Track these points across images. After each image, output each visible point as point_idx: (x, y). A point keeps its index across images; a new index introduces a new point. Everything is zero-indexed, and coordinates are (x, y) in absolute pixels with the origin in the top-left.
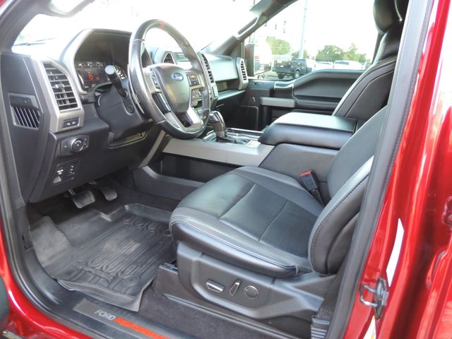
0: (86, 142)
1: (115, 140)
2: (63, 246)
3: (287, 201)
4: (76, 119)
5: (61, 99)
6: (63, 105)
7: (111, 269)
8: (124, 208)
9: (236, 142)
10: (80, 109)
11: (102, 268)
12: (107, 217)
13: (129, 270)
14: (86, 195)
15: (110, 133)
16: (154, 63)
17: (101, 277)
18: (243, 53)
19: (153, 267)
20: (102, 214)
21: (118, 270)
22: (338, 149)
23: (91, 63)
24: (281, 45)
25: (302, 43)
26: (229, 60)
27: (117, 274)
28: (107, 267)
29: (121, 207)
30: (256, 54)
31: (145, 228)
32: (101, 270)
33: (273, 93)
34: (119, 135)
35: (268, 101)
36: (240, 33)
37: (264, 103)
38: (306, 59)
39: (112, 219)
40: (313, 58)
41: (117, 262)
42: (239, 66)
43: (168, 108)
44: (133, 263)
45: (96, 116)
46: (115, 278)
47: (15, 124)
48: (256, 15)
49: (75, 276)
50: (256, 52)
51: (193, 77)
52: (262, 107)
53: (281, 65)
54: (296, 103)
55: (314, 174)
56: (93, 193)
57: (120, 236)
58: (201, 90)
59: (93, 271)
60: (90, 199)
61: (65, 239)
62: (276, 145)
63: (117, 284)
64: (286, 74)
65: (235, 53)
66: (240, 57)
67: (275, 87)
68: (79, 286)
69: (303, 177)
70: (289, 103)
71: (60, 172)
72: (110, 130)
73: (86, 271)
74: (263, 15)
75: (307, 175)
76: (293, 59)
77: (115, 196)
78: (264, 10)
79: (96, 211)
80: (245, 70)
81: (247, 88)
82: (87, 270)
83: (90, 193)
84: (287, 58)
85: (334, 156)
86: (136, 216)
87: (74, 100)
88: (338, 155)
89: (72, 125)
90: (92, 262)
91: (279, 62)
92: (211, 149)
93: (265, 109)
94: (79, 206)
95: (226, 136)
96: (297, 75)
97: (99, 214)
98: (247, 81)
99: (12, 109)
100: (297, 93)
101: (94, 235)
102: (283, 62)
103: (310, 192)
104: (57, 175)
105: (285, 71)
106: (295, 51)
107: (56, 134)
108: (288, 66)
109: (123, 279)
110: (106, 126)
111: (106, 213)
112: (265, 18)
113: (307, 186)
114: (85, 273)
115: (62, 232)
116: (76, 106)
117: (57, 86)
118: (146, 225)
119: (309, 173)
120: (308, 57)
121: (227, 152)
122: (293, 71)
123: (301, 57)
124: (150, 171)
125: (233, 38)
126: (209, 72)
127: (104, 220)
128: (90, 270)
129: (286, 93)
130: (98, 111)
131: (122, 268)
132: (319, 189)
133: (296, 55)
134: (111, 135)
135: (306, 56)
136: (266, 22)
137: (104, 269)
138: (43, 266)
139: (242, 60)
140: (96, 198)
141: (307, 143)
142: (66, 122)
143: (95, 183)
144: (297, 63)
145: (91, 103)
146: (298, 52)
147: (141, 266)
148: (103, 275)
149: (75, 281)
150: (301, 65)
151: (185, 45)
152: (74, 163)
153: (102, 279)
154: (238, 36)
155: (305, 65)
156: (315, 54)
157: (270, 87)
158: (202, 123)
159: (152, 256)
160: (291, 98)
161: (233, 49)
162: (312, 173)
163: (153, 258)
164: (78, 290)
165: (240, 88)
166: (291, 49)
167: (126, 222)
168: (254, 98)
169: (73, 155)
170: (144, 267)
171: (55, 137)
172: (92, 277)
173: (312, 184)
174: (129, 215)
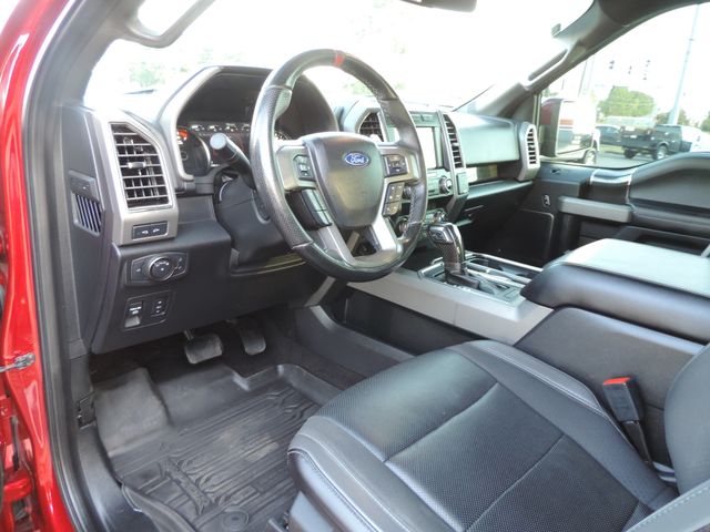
0: (182, 264)
1: (241, 264)
2: (155, 423)
3: (562, 434)
4: (162, 225)
5: (142, 187)
6: (136, 198)
7: (214, 486)
8: (276, 369)
9: (479, 288)
10: (170, 207)
11: (199, 479)
12: (242, 383)
13: (240, 496)
14: (210, 342)
15: (234, 251)
16: (341, 129)
17: (190, 498)
18: (537, 114)
19: (281, 502)
20: (236, 375)
21: (222, 491)
22: (703, 342)
23: (233, 125)
24: (637, 101)
25: (678, 97)
26: (506, 126)
27: (218, 499)
28: (207, 480)
29: (271, 368)
30: (562, 115)
31: (298, 415)
32: (197, 483)
33: (587, 190)
34: (248, 254)
35: (573, 205)
36: (531, 78)
37: (565, 209)
38: (683, 128)
39: (250, 386)
40: (696, 126)
41: (227, 473)
42: (524, 138)
43: (325, 217)
44: (251, 484)
45: (213, 218)
46: (213, 505)
47: (76, 221)
48: (566, 45)
49: (153, 485)
50: (564, 113)
51: (396, 158)
52: (561, 215)
53: (632, 133)
54: (632, 216)
55: (635, 387)
56: (221, 339)
57: (253, 421)
58: (411, 183)
59: (184, 482)
60: (215, 350)
61: (160, 412)
62: (558, 307)
63: (209, 521)
64: (640, 150)
65: (521, 114)
66: (530, 121)
67: (593, 179)
68: (151, 508)
69: (609, 388)
70: (618, 212)
71: (135, 310)
72: (232, 244)
73: (172, 480)
74: (580, 44)
75: (617, 388)
76: (657, 125)
77: (261, 348)
78: (582, 35)
79: (227, 368)
80: (537, 146)
81: (538, 178)
82: (175, 477)
83: (218, 339)
84: (646, 122)
85: (691, 356)
86: (291, 387)
87: (163, 190)
88: (701, 355)
89: (150, 234)
90: (190, 462)
91: (630, 128)
92: (427, 294)
93: (567, 221)
94: (193, 360)
95: (463, 272)
96: (661, 155)
97: (231, 374)
98: (537, 166)
99: (73, 196)
100: (636, 195)
101: (212, 411)
102: (636, 130)
103: (621, 424)
104: (130, 316)
105: (639, 145)
106: (664, 111)
107: (121, 247)
108: (644, 136)
109: (223, 512)
110: (226, 237)
111: (243, 374)
112: (583, 51)
113: (614, 410)
114: (170, 483)
115: (161, 398)
116: (164, 200)
117: (130, 165)
118: (302, 408)
119: (623, 382)
120: (687, 123)
121: (457, 305)
122: (654, 145)
123: (674, 122)
124: (322, 315)
125: (519, 87)
126: (454, 148)
127: (236, 386)
128: (180, 477)
129: (614, 193)
130: (217, 211)
131: (230, 487)
132: (643, 422)
133: (663, 119)
134: (235, 253)
135: (683, 120)
136: (585, 57)
137: (202, 481)
138: (110, 454)
139: (532, 126)
140: (225, 349)
141: (626, 316)
142: (138, 229)
143: (234, 322)
144: (663, 133)
145: (205, 195)
146: (668, 114)
147: (262, 494)
148: (195, 496)
149: (148, 496)
150: (670, 137)
151: (388, 98)
152: (164, 298)
153: (190, 502)
154: (527, 83)
155: (678, 136)
156: (701, 118)
157: (583, 179)
158: (400, 249)
159: (288, 476)
160: (623, 203)
161: (517, 107)
162: (629, 384)
163: (287, 481)
164: (147, 513)
165: (521, 178)
166: (656, 108)
167: (272, 396)
168: (547, 198)
169: (154, 285)
170: (268, 494)
171: (119, 253)
172: (175, 495)
173: (627, 408)
174: (281, 384)
